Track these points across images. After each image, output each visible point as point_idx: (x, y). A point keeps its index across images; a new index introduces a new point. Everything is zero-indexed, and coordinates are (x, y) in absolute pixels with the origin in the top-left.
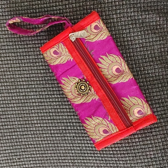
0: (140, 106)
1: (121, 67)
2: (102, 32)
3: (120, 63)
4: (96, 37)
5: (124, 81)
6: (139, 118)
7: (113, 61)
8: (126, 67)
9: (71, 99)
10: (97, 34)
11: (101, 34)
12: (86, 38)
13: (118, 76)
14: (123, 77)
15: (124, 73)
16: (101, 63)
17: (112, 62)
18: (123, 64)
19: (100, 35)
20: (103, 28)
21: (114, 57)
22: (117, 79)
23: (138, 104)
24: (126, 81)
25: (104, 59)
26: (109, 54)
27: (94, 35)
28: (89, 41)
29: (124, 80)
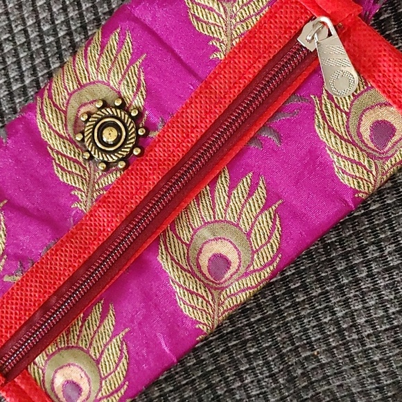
0: (95, 387)
1: (235, 277)
2: (366, 164)
3: (251, 268)
4: (342, 138)
5: (180, 299)
6: (49, 391)
7: (253, 235)
8: (242, 297)
9: (50, 97)
10: (353, 143)
11: (356, 158)
12: (325, 96)
13: (195, 269)
14: (197, 295)
15: (216, 293)
16: (232, 187)
17: (248, 235)
18: (251, 281)
19: (353, 154)
20: (388, 163)
21: (270, 238)
22: (182, 268)
23: (102, 379)
24: (182, 307)
25: (250, 195)
26: (276, 211)
27: (348, 127)
28: (318, 112)
29: (186, 299)
